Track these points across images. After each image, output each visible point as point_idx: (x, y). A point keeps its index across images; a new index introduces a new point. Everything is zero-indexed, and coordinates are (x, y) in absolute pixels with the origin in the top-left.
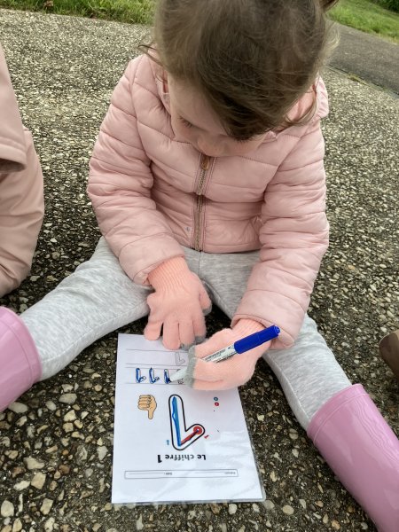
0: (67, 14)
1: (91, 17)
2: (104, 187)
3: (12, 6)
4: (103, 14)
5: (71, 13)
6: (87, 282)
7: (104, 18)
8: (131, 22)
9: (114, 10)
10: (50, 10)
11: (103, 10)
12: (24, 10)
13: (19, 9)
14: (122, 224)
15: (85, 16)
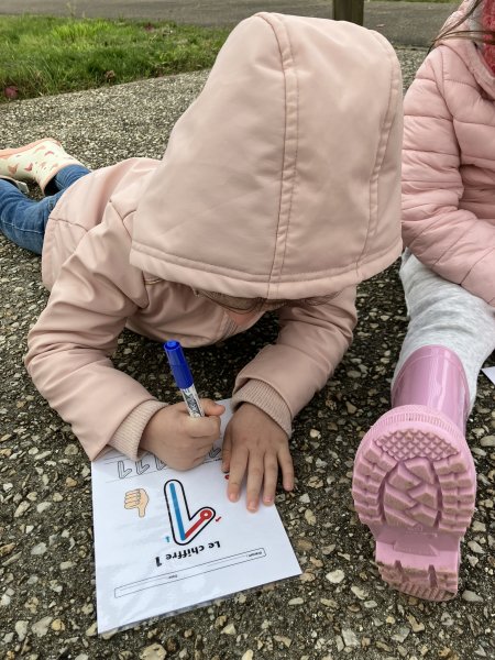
0: (132, 81)
1: (157, 76)
2: (425, 208)
3: (74, 88)
4: (168, 69)
5: (135, 79)
6: (451, 314)
7: (169, 73)
8: (199, 68)
9: (177, 61)
10: (113, 81)
11: (166, 65)
12: (86, 89)
13: (81, 89)
14: (460, 243)
15: (150, 77)
